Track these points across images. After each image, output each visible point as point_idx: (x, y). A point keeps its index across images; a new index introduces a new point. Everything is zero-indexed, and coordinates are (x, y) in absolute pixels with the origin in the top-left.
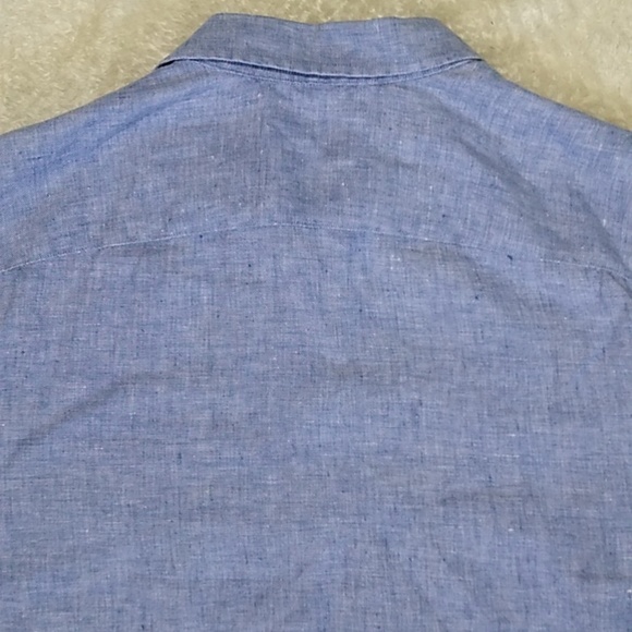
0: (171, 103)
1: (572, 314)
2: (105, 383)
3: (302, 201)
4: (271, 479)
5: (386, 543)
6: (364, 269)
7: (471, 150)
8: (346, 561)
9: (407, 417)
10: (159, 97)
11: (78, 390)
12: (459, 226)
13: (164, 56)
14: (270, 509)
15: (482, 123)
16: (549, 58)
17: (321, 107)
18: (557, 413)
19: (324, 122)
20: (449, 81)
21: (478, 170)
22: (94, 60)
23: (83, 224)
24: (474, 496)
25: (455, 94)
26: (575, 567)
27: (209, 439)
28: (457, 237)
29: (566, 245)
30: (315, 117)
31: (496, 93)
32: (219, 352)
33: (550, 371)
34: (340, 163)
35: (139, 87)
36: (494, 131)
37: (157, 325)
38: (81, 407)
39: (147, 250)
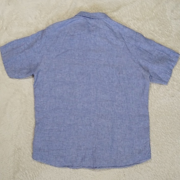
1: (119, 46)
2: (66, 50)
4: (84, 61)
5: (97, 69)
6: (96, 39)
8: (92, 71)
9: (100, 56)
11: (63, 51)
12: (107, 35)
13: (76, 15)
14: (84, 65)
15: (109, 24)
16: (117, 19)
17: (92, 22)
19: (92, 23)
20: (106, 19)
21: (109, 29)
22: (67, 16)
23: (65, 33)
24: (107, 65)
25: (106, 21)
26: (118, 73)
27: (78, 57)
28: (106, 37)
29: (119, 38)
30: (91, 23)
31: (111, 21)
32: (79, 47)
33: (116, 52)
34: (94, 27)
36: (111, 25)
37: (73, 44)
38: (64, 52)
39: (72, 36)
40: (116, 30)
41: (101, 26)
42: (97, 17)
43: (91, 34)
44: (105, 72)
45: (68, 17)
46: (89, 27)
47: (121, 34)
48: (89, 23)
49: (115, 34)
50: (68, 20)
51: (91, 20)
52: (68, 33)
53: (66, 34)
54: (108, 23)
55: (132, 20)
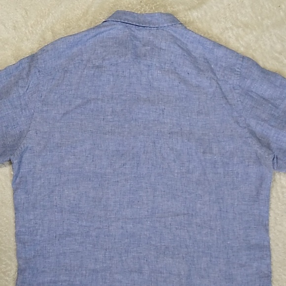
0: (105, 31)
1: (203, 89)
2: (85, 100)
3: (137, 56)
4: (126, 126)
5: (154, 143)
6: (152, 75)
7: (179, 46)
8: (144, 147)
9: (161, 112)
10: (103, 29)
11: (79, 101)
12: (176, 65)
13: (104, 20)
14: (126, 133)
15: (182, 40)
16: (200, 25)
17: (142, 34)
18: (199, 113)
19: (143, 38)
20: (174, 29)
21: (181, 51)
22: (86, 21)
23: (82, 60)
24: (177, 133)
25: (176, 32)
26: (202, 151)
27: (111, 115)
28: (175, 68)
29: (202, 71)
30: (141, 36)
31: (186, 32)
32: (114, 94)
33: (198, 103)
34: (147, 48)
35: (98, 27)
36: (185, 42)
37: (99, 86)
38: (79, 106)
39: (98, 67)
40: (198, 52)
41: (163, 45)
42: (153, 24)
43: (140, 63)
44: (172, 149)
45: (89, 23)
46: (135, 47)
47: (207, 61)
48: (135, 37)
49: (194, 61)
50: (88, 31)
51: (140, 30)
52: (88, 61)
53: (84, 62)
54: (178, 37)
55: (232, 29)
